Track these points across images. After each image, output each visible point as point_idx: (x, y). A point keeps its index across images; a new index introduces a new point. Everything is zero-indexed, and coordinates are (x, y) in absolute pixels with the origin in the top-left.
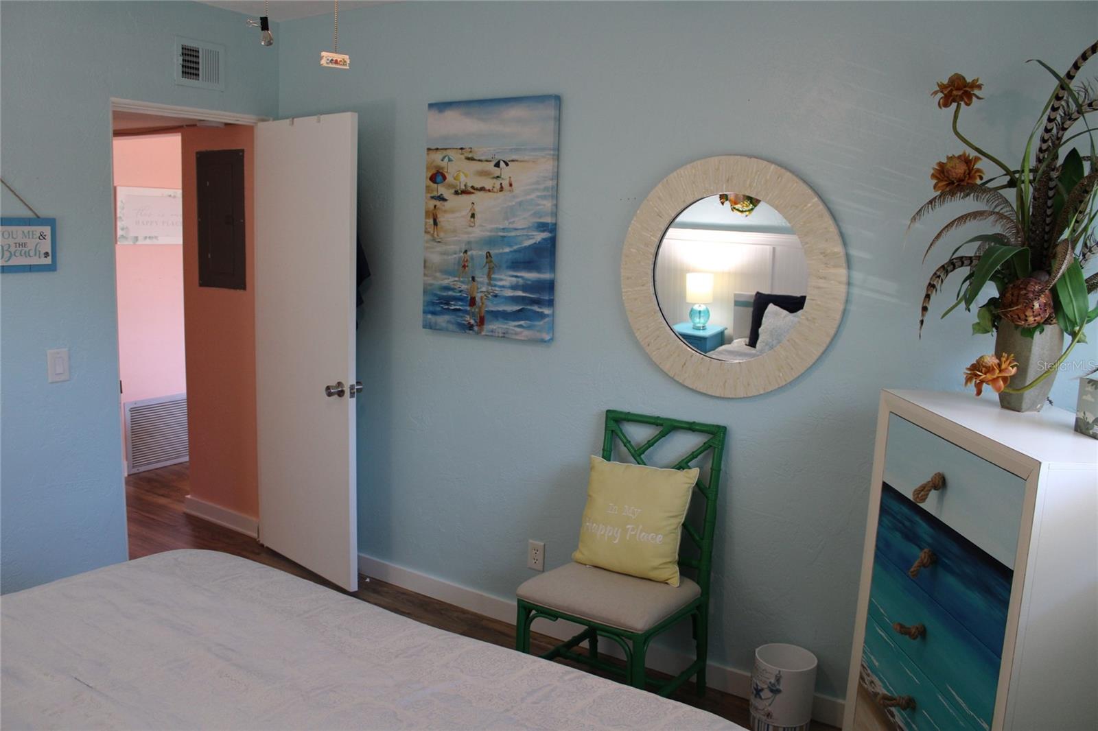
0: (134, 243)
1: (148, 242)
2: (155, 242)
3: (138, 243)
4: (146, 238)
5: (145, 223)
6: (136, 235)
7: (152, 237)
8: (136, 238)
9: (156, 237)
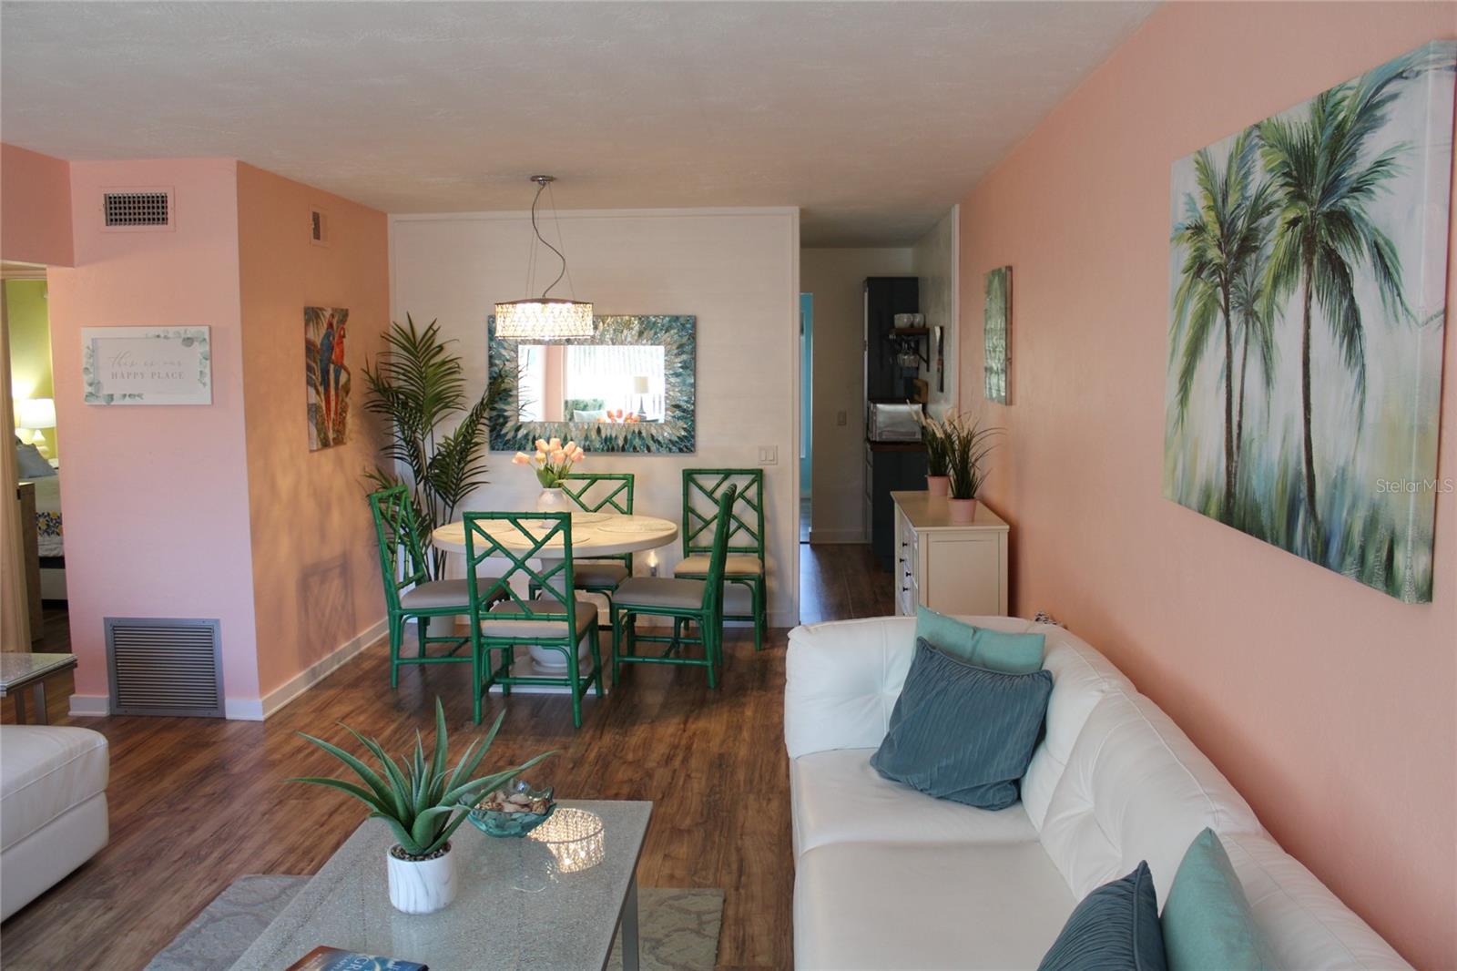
0: (108, 403)
1: (128, 401)
2: (137, 401)
3: (112, 404)
4: (125, 396)
5: (126, 375)
6: (110, 393)
7: (135, 396)
8: (111, 397)
9: (140, 396)
